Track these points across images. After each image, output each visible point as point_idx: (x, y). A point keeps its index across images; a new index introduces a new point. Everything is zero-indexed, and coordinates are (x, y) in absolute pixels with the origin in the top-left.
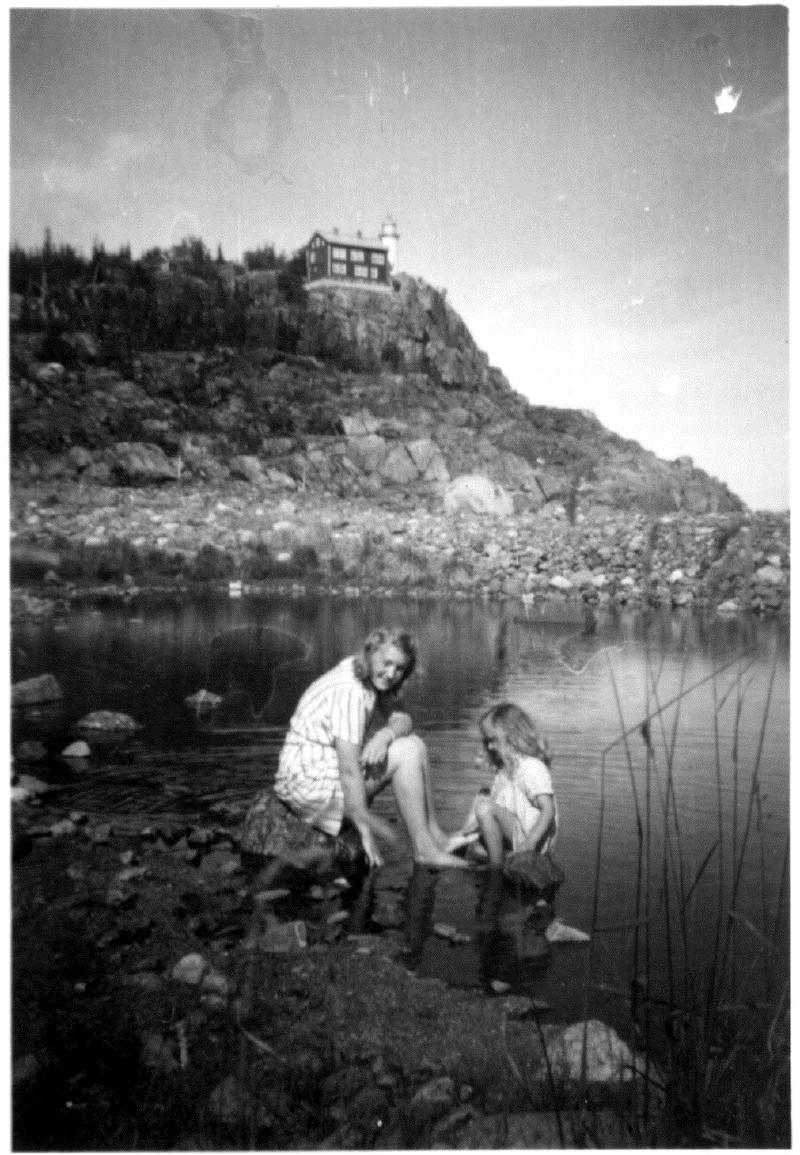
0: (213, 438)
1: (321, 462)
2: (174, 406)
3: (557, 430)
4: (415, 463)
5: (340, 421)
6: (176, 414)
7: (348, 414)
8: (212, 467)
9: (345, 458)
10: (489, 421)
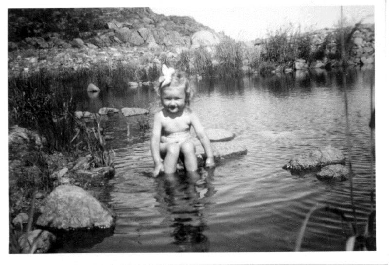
0: (59, 33)
1: (105, 39)
2: (40, 24)
3: (182, 23)
4: (142, 37)
5: (107, 24)
6: (42, 27)
7: (109, 22)
8: (63, 44)
9: (115, 37)
10: (158, 22)
